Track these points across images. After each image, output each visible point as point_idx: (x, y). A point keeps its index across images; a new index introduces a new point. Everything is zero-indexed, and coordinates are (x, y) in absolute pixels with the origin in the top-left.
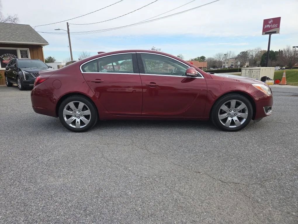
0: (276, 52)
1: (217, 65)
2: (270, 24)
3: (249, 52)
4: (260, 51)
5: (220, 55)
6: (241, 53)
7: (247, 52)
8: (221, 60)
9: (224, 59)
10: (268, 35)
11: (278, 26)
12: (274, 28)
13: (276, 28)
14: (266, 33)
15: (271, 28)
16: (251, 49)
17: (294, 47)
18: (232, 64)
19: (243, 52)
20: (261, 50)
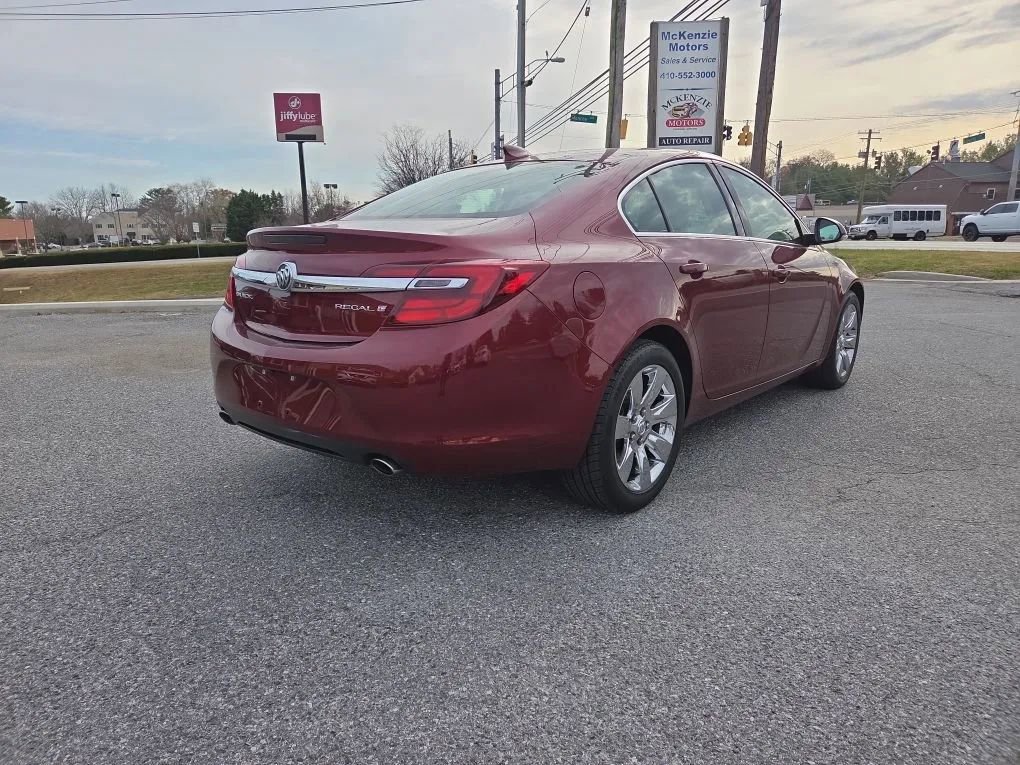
0: (264, 196)
1: (68, 232)
2: (295, 112)
3: (176, 190)
4: (212, 193)
5: (75, 196)
6: (150, 193)
7: (169, 191)
8: (84, 214)
9: (96, 212)
10: (295, 144)
11: (319, 122)
12: (308, 124)
13: (313, 124)
14: (289, 138)
15: (299, 124)
16: (183, 184)
17: (327, 186)
18: (131, 230)
19: (157, 191)
20: (213, 189)
